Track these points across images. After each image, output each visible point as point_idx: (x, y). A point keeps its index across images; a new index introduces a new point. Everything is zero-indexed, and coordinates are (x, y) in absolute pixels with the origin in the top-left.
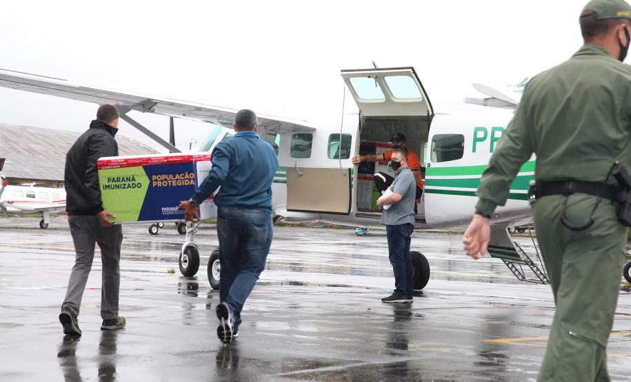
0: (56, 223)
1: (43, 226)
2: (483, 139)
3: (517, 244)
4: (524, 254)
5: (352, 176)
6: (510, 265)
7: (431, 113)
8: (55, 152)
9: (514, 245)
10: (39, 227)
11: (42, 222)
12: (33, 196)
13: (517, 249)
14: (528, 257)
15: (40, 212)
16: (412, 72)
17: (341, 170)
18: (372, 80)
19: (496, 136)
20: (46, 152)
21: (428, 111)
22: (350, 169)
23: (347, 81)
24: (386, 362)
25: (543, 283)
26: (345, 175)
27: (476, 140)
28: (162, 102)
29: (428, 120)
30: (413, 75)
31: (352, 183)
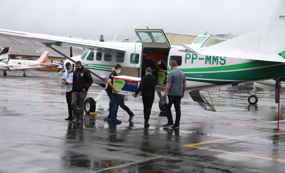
2: (189, 58)
3: (203, 97)
4: (206, 100)
5: (140, 71)
6: (201, 104)
7: (169, 47)
9: (202, 97)
13: (203, 99)
14: (207, 102)
16: (162, 31)
17: (135, 68)
18: (147, 34)
19: (194, 57)
21: (168, 46)
22: (138, 68)
23: (137, 33)
25: (213, 111)
26: (137, 70)
27: (186, 58)
29: (168, 50)
30: (162, 32)
31: (140, 73)
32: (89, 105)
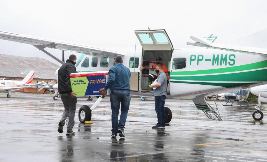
0: (14, 95)
1: (8, 96)
2: (194, 60)
3: (208, 104)
4: (212, 108)
5: (140, 75)
6: (206, 113)
7: (172, 49)
8: (13, 65)
9: (207, 104)
10: (7, 97)
11: (8, 95)
12: (4, 84)
13: (209, 106)
14: (213, 109)
15: (7, 91)
16: (164, 31)
17: (135, 73)
18: (148, 35)
19: (199, 59)
20: (10, 65)
21: (171, 48)
22: (138, 72)
23: (137, 35)
24: (154, 154)
25: (219, 120)
26: (136, 75)
27: (191, 60)
28: (59, 44)
29: (171, 51)
30: (165, 33)
31: (140, 78)
32: (84, 113)
